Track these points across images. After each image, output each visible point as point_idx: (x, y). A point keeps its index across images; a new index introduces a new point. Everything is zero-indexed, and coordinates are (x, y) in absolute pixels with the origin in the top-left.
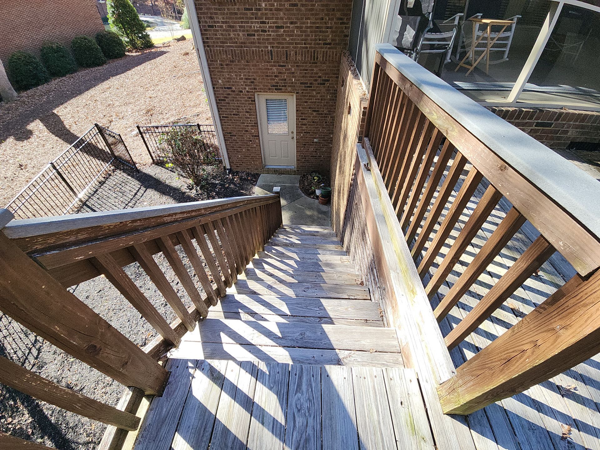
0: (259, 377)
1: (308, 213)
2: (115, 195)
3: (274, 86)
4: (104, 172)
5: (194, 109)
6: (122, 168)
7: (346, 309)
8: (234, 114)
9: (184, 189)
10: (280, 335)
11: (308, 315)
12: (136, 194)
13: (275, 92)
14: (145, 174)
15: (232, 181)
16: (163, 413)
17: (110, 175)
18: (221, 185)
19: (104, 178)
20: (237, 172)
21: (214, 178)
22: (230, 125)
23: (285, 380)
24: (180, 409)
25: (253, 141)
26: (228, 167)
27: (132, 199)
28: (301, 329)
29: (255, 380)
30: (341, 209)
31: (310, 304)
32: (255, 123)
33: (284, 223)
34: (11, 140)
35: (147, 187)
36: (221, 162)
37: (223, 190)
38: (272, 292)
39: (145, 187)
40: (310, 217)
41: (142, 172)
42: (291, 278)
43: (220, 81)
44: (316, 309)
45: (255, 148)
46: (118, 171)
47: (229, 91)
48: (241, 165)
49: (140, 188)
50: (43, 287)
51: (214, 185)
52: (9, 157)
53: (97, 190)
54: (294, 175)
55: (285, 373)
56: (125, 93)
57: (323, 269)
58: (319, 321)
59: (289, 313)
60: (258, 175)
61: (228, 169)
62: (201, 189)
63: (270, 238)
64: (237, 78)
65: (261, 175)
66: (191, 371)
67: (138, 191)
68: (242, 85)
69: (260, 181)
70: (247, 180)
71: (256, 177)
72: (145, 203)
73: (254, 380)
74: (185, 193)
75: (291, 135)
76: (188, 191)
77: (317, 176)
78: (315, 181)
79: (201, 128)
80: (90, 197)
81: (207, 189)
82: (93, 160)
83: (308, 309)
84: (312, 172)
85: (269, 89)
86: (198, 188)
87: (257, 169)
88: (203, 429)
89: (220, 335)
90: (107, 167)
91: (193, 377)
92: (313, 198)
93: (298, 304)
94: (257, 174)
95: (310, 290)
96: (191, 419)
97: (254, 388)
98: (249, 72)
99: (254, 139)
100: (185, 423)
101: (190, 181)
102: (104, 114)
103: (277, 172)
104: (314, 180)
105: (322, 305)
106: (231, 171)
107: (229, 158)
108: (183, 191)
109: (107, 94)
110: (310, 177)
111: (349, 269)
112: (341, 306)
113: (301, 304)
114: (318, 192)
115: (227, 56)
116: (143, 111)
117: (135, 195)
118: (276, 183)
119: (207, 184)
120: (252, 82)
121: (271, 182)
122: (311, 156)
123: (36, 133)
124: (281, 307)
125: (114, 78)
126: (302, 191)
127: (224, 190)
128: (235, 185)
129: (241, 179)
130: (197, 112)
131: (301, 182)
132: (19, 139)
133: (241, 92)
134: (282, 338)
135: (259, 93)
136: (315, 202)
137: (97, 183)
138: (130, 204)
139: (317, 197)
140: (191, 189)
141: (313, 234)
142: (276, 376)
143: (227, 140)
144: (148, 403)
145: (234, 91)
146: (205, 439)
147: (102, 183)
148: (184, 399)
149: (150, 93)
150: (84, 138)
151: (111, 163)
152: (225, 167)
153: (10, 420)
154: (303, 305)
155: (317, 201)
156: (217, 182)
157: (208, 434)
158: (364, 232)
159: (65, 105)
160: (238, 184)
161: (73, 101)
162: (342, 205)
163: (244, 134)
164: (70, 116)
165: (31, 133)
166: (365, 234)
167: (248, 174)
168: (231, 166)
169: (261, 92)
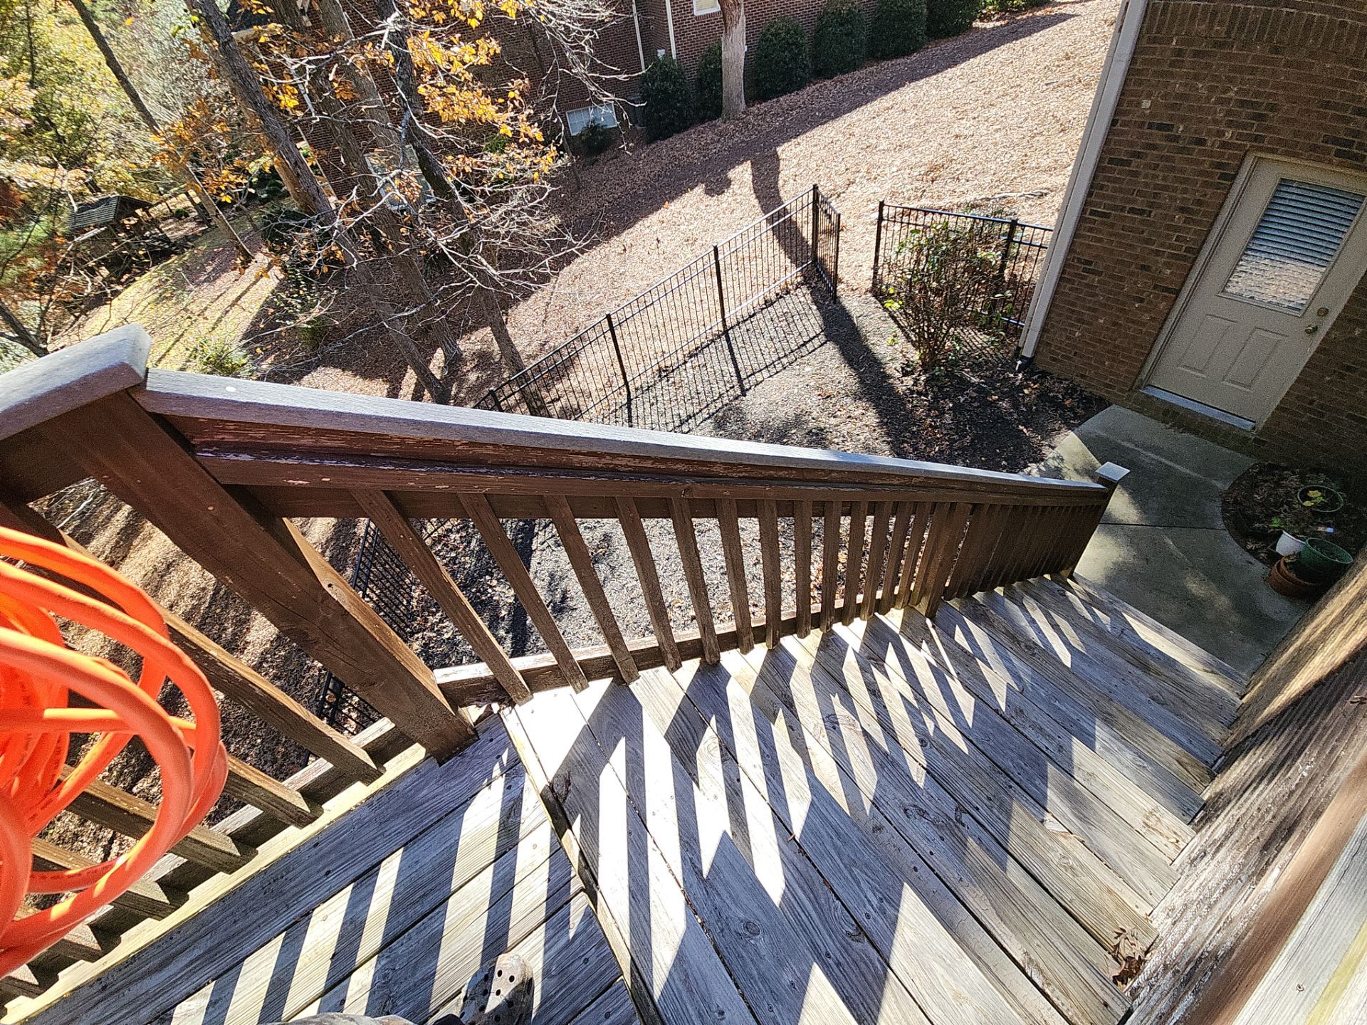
0: (554, 919)
1: (1194, 586)
2: (773, 334)
3: (1336, 141)
4: (783, 284)
5: (1045, 177)
6: (813, 285)
7: (958, 996)
8: (1132, 210)
9: (893, 369)
10: (706, 869)
11: (836, 887)
12: (805, 344)
13: (1330, 162)
14: (843, 308)
15: (1013, 392)
16: (421, 795)
17: (788, 293)
18: (980, 390)
19: (777, 294)
20: (1044, 374)
21: (976, 367)
22: (1100, 240)
23: (580, 993)
24: (434, 817)
25: (1150, 302)
26: (1027, 352)
27: (792, 351)
28: (759, 913)
29: (542, 915)
30: (1317, 660)
31: (867, 866)
32: (1188, 250)
33: (1079, 570)
34: (699, 190)
35: (829, 338)
36: (1017, 332)
37: (976, 404)
38: (826, 739)
39: (826, 337)
40: (1191, 601)
41: (840, 303)
42: (916, 741)
43: (1146, 104)
44: (870, 894)
45: (1143, 324)
46: (804, 289)
47: (1157, 137)
48: (1070, 358)
49: (817, 335)
50: (211, 508)
51: (964, 384)
52: (683, 220)
53: (754, 314)
54: (1236, 449)
55: (593, 982)
56: (913, 121)
57: (1045, 796)
58: (849, 934)
59: (797, 831)
60: (1103, 404)
61: (1023, 358)
62: (926, 381)
63: (987, 587)
64: (1208, 99)
65: (1113, 407)
66: (497, 771)
67: (811, 340)
68: (1216, 122)
69: (1094, 424)
70: (1060, 406)
71: (1088, 405)
72: (808, 369)
73: (541, 913)
74: (889, 377)
75: (1311, 319)
76: (898, 375)
77: (1327, 494)
78: (1307, 503)
79: (1018, 235)
80: (738, 323)
81: (941, 388)
82: (782, 256)
83: (851, 872)
84: (1317, 470)
85: (1314, 148)
86: (923, 378)
87: (1109, 386)
88: (421, 893)
89: (618, 741)
90: (792, 273)
91: (489, 784)
92: (1253, 553)
93: (837, 833)
94: (1101, 399)
95: (923, 825)
96: (429, 852)
97: (527, 929)
98: (1263, 83)
99: (1157, 297)
100: (418, 849)
101: (915, 356)
102: (848, 166)
103: (1174, 417)
104: (1305, 497)
105: (896, 906)
106: (1029, 365)
107: (1044, 330)
108: (888, 372)
109: (878, 121)
110: (1293, 481)
111: (1142, 871)
112: (949, 968)
113: (845, 843)
114: (1287, 544)
115: (1211, 27)
116: (923, 168)
117: (802, 345)
118: (1147, 449)
119: (946, 376)
120: (1260, 117)
121: (1129, 441)
122: (1349, 416)
123: (734, 186)
124: (794, 800)
125: (913, 84)
126: (1224, 511)
127: (978, 407)
128: (1015, 406)
129: (1043, 396)
130: (1044, 185)
131: (1248, 482)
132: (709, 192)
133: (1201, 142)
134: (703, 880)
135: (1263, 155)
136: (1254, 569)
137: (762, 302)
138: (785, 361)
139: (1274, 557)
140: (906, 374)
141: (1145, 659)
142: (575, 965)
143: (1069, 281)
144: (423, 756)
145: (1176, 139)
146: (410, 912)
147: (769, 303)
148: (453, 805)
149: (964, 127)
150: (788, 207)
151: (802, 270)
152: (1019, 349)
153: (495, 582)
154: (846, 851)
155: (1259, 568)
156: (975, 380)
157: (421, 909)
158: (1290, 831)
159: (799, 139)
160: (1025, 405)
161: (817, 131)
162: (1329, 648)
163: (1132, 274)
164: (795, 161)
165: (728, 183)
166: (1285, 839)
167: (1071, 391)
168: (1036, 352)
169: (1273, 151)
